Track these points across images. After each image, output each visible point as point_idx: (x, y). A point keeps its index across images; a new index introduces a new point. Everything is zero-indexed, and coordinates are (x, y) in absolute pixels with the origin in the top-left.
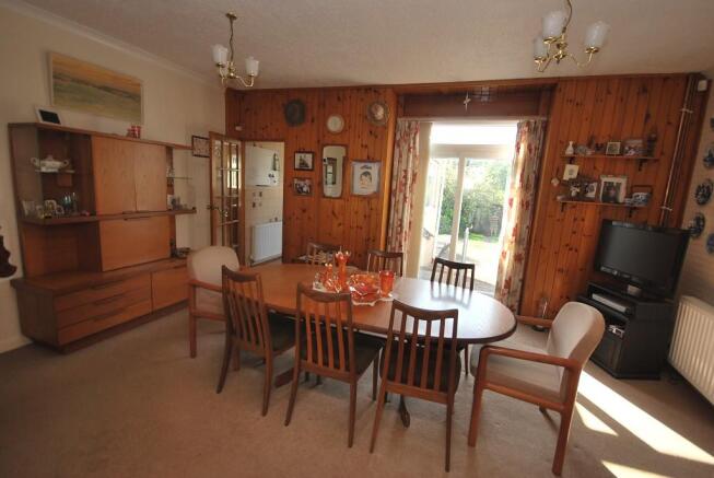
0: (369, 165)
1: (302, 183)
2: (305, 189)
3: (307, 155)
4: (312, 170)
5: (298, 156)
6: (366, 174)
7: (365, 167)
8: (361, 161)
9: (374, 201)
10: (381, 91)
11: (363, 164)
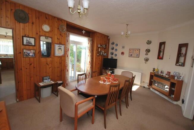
0: (61, 46)
1: (29, 52)
2: (31, 54)
3: (31, 39)
4: (35, 46)
5: (25, 39)
6: (60, 49)
7: (59, 46)
8: (58, 44)
9: (63, 58)
10: (63, 21)
11: (59, 45)
